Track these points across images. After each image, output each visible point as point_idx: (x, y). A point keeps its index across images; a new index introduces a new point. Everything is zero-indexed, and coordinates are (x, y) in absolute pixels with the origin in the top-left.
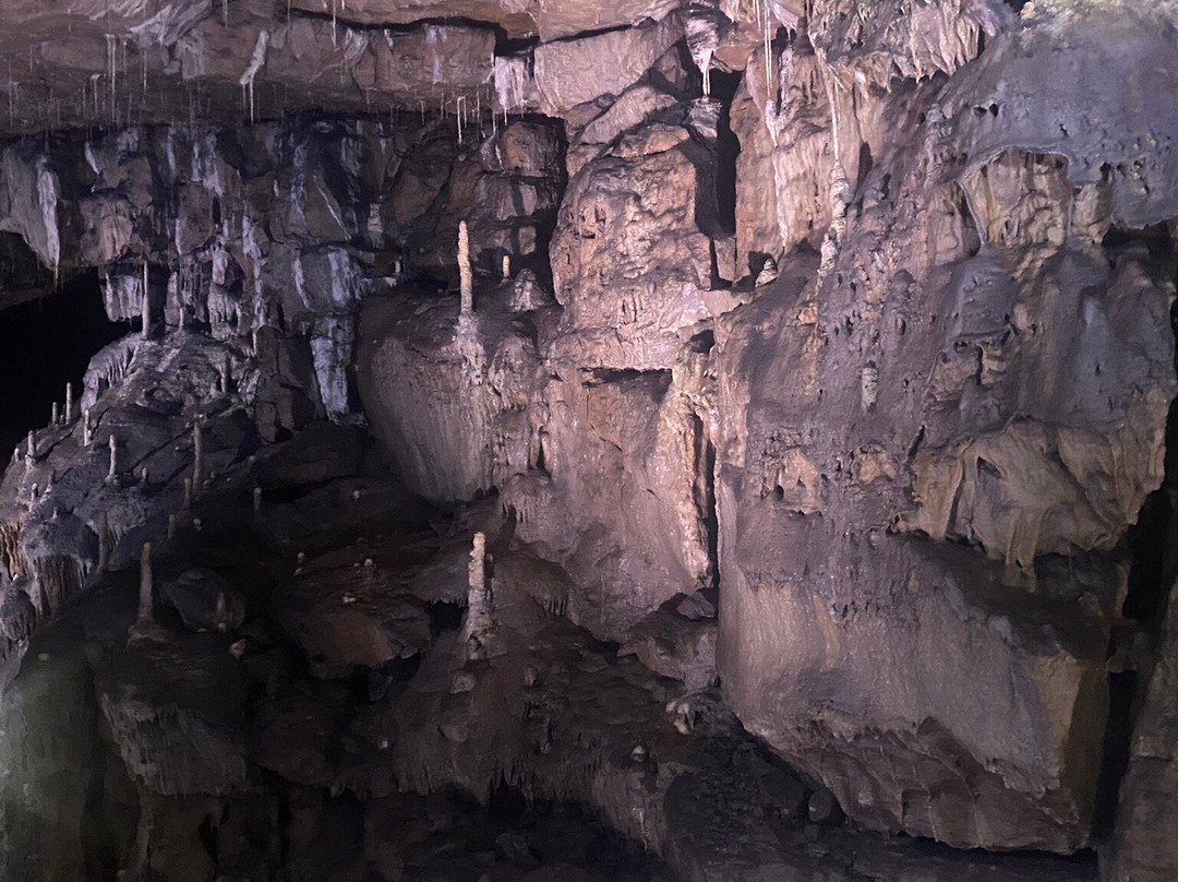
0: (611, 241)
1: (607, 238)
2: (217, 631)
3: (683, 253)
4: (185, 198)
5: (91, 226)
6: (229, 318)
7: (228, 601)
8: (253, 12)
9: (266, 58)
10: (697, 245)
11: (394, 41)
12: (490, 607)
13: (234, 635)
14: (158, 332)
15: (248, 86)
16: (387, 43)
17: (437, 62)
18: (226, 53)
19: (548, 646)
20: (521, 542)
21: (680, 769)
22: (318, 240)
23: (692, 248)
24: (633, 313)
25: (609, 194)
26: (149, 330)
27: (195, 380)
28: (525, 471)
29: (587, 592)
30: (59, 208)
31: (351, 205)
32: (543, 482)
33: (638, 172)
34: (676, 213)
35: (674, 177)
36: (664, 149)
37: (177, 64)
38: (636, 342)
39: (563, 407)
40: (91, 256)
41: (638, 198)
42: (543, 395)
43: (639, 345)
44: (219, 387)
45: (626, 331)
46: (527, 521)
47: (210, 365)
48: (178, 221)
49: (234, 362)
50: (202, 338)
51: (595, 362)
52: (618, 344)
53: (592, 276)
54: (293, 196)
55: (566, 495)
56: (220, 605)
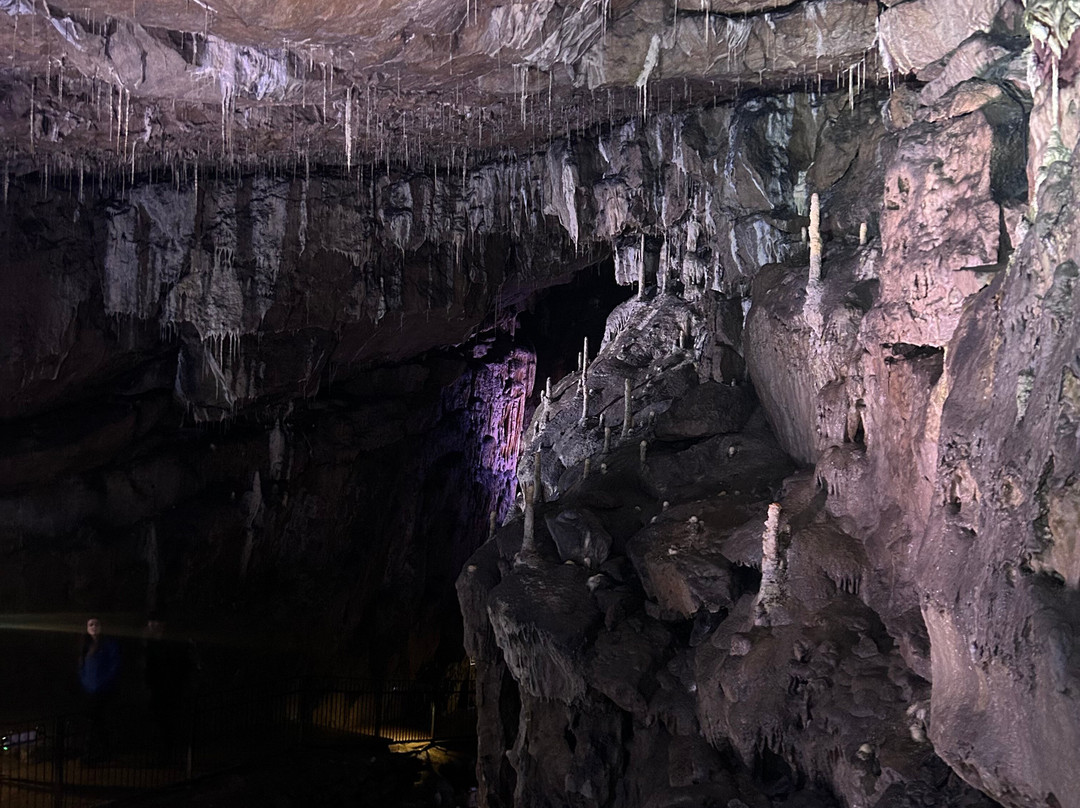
0: (913, 212)
1: (909, 208)
2: (582, 564)
3: (972, 223)
4: (669, 178)
5: (602, 207)
6: (698, 281)
7: (593, 540)
8: (646, 20)
9: (660, 59)
10: (987, 214)
11: (776, 24)
12: (782, 576)
13: (594, 569)
14: (650, 295)
15: (643, 87)
16: (769, 27)
17: (820, 36)
18: (621, 61)
19: (824, 624)
20: (829, 516)
21: (897, 777)
22: (748, 210)
23: (980, 217)
24: (924, 288)
25: (913, 162)
26: (643, 293)
27: (663, 337)
28: (840, 445)
29: (880, 574)
30: (578, 194)
31: (775, 176)
32: (856, 457)
33: (943, 137)
34: (972, 179)
35: (972, 141)
36: (972, 109)
37: (582, 78)
38: (929, 318)
39: (873, 382)
40: (601, 232)
41: (940, 165)
42: (857, 368)
43: (932, 322)
44: (678, 345)
45: (918, 306)
46: (838, 493)
47: (676, 323)
48: (664, 198)
49: (694, 321)
50: (676, 300)
51: (893, 338)
52: (911, 320)
53: (896, 249)
54: (726, 173)
55: (874, 470)
56: (587, 542)
